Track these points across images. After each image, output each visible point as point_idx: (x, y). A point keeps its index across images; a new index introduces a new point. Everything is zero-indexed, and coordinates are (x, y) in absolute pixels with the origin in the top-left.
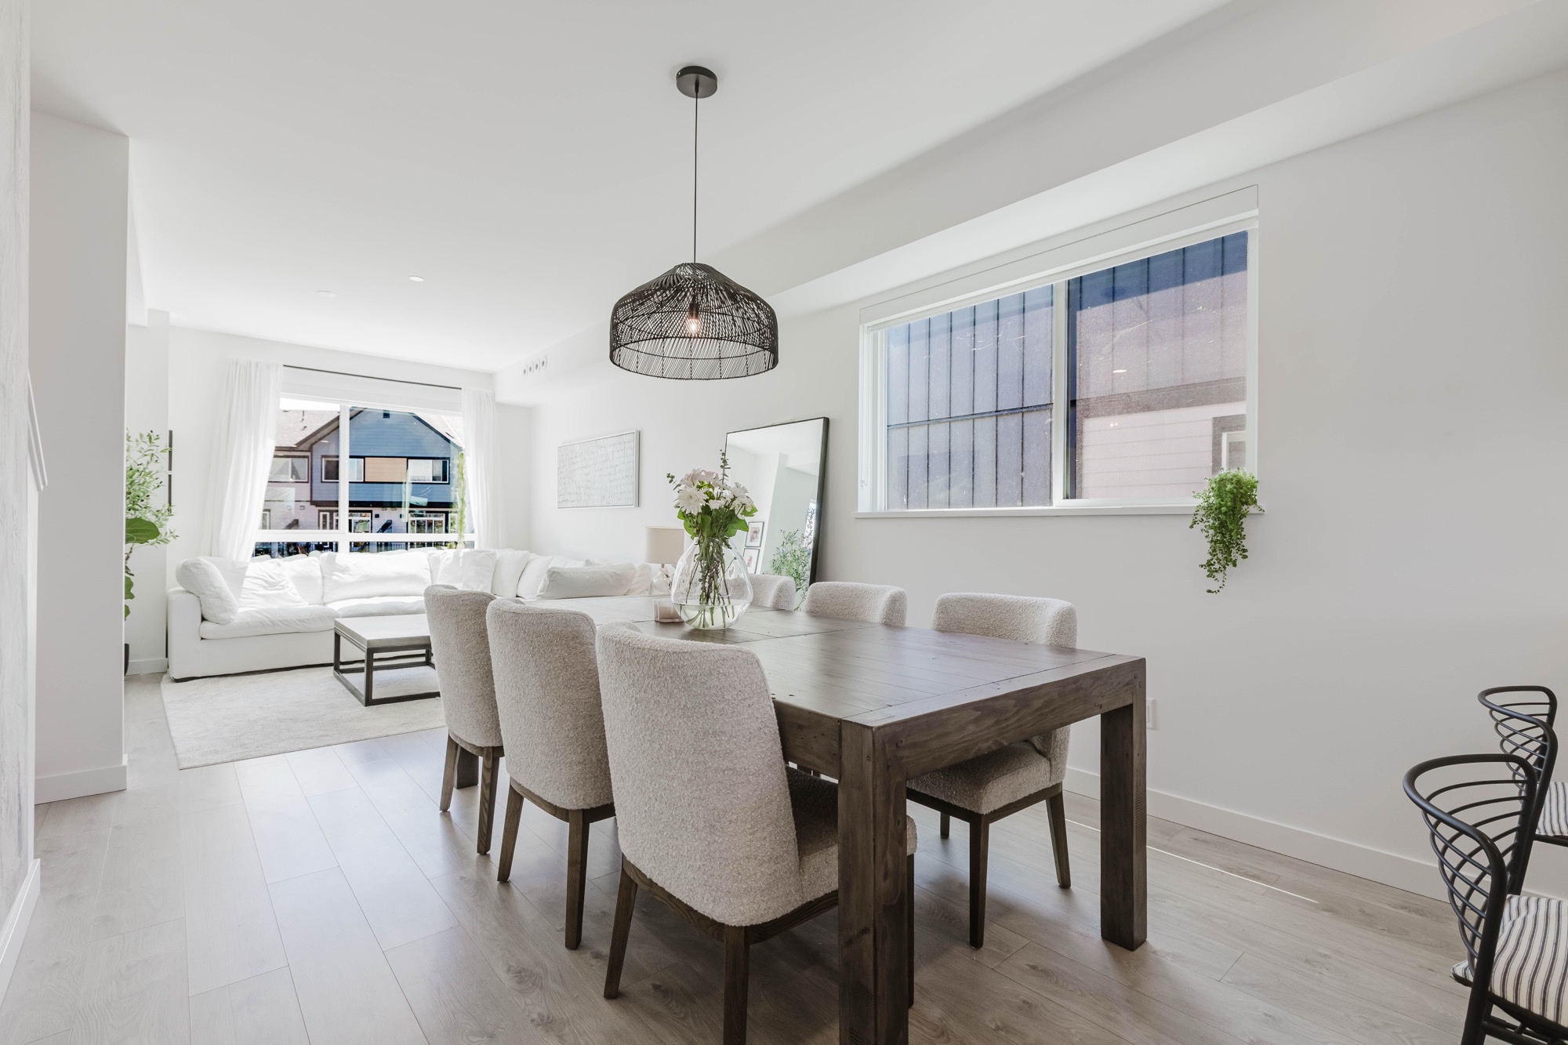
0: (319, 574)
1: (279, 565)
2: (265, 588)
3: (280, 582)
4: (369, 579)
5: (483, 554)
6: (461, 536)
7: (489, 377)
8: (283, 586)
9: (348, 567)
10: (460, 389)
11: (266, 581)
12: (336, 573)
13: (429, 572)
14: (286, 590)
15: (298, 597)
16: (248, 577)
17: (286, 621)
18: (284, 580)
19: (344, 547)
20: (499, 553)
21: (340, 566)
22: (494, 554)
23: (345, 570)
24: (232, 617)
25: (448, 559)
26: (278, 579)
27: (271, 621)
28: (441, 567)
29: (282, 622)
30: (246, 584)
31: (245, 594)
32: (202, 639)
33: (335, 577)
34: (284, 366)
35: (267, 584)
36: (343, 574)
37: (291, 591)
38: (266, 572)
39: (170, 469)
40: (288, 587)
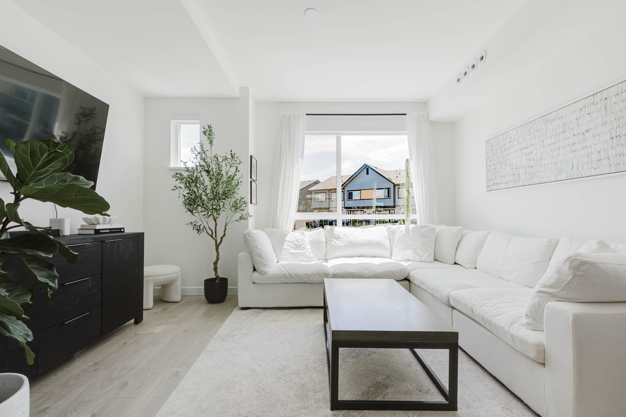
0: (324, 239)
1: (303, 234)
2: (294, 248)
3: (303, 245)
4: (352, 244)
5: (426, 229)
6: (407, 216)
7: (424, 104)
8: (304, 247)
9: (340, 236)
10: (405, 114)
11: (295, 244)
12: (333, 240)
13: (388, 240)
14: (306, 250)
15: (312, 255)
16: (286, 241)
17: (297, 274)
18: (305, 244)
19: (339, 223)
20: (440, 228)
21: (335, 235)
22: (434, 229)
23: (338, 238)
24: (268, 270)
25: (401, 232)
26: (302, 243)
27: (289, 274)
28: (397, 238)
29: (296, 276)
30: (285, 246)
31: (283, 252)
32: (254, 283)
33: (333, 242)
34: (307, 114)
35: (295, 246)
36: (337, 240)
37: (308, 251)
38: (296, 238)
39: (251, 177)
40: (306, 248)
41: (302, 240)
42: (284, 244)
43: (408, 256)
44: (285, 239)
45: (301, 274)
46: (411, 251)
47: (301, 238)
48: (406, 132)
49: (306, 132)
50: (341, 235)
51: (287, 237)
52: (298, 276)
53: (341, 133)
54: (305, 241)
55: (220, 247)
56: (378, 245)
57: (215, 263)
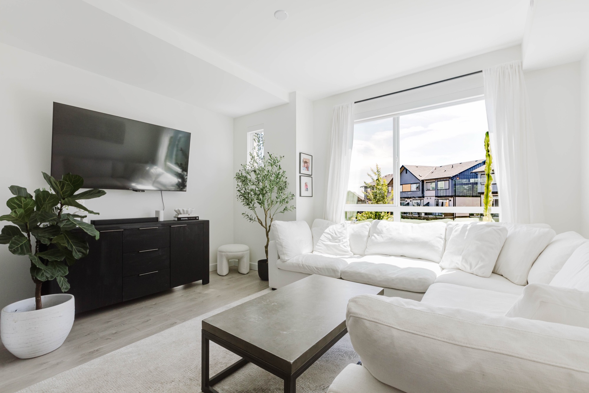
0: (367, 233)
1: (344, 226)
2: (330, 240)
3: (339, 237)
4: (393, 241)
8: (340, 240)
9: (382, 231)
11: (332, 236)
12: (374, 234)
13: (442, 241)
14: (342, 243)
15: (348, 249)
18: (342, 236)
19: (397, 216)
21: (378, 229)
22: (503, 230)
23: (380, 233)
24: (287, 258)
25: (457, 230)
26: (339, 235)
30: (322, 238)
31: (319, 243)
32: (279, 268)
33: (373, 237)
34: (355, 103)
35: (332, 238)
36: (378, 235)
37: (344, 244)
38: (334, 230)
39: (300, 173)
40: (342, 241)
41: (340, 233)
42: (321, 235)
43: (457, 263)
44: (324, 230)
45: (312, 267)
46: (460, 258)
47: (340, 231)
48: (483, 95)
49: (355, 121)
50: (384, 230)
51: (328, 229)
52: (309, 268)
53: (399, 113)
54: (344, 234)
55: (269, 233)
56: (424, 244)
57: (266, 247)
